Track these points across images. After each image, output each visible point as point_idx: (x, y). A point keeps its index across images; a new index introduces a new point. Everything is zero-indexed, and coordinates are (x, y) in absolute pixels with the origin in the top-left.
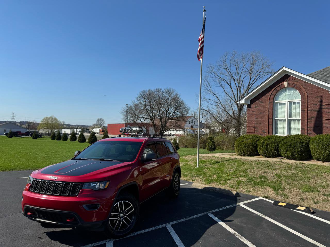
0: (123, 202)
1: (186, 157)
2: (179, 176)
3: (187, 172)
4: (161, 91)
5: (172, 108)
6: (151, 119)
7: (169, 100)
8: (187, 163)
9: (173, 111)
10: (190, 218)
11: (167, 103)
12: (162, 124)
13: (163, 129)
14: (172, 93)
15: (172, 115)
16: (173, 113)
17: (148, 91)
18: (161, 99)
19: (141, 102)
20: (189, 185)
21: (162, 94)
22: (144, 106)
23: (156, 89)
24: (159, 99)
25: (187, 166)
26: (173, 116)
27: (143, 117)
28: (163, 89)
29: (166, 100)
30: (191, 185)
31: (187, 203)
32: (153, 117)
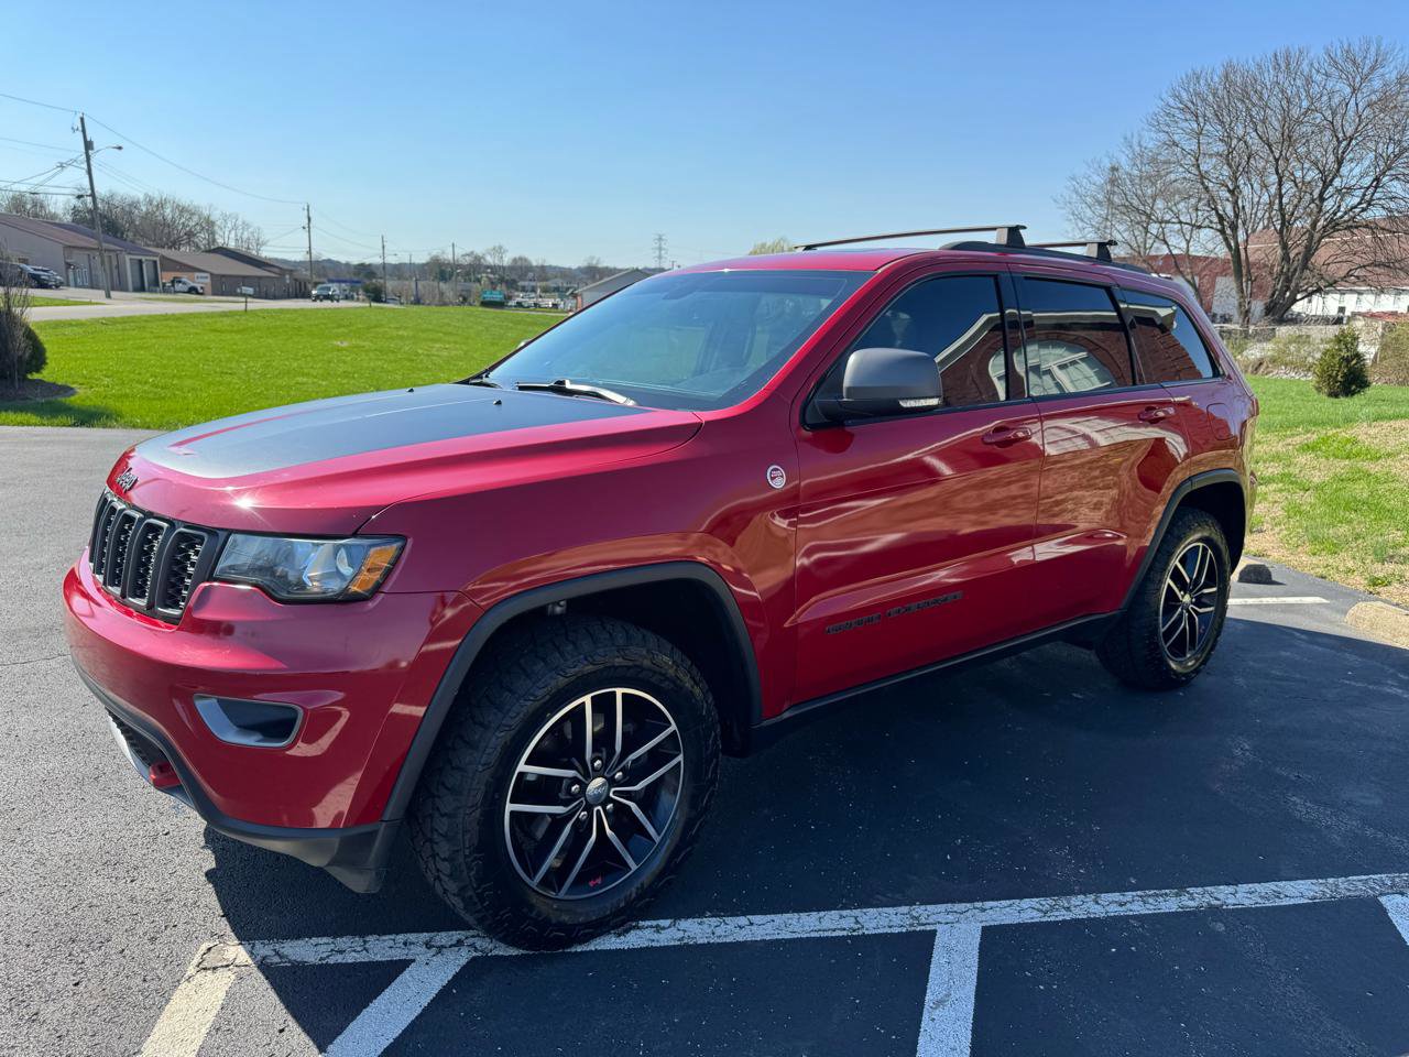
0: (625, 695)
1: (1372, 432)
2: (1223, 547)
3: (1350, 522)
4: (1305, 67)
5: (1366, 163)
6: (1222, 232)
7: (1351, 113)
8: (1366, 466)
9: (1367, 181)
10: (1196, 898)
11: (1335, 131)
12: (1286, 258)
13: (1288, 280)
14: (1373, 69)
15: (1360, 203)
16: (1368, 188)
17: (1220, 71)
18: (1295, 112)
19: (1176, 138)
20: (1327, 613)
21: (1309, 81)
22: (1190, 160)
23: (1270, 55)
24: (1286, 114)
25: (1362, 484)
26: (1364, 210)
27: (1180, 222)
28: (1317, 52)
29: (1328, 114)
30: (1345, 612)
31: (1238, 752)
32: (1237, 216)
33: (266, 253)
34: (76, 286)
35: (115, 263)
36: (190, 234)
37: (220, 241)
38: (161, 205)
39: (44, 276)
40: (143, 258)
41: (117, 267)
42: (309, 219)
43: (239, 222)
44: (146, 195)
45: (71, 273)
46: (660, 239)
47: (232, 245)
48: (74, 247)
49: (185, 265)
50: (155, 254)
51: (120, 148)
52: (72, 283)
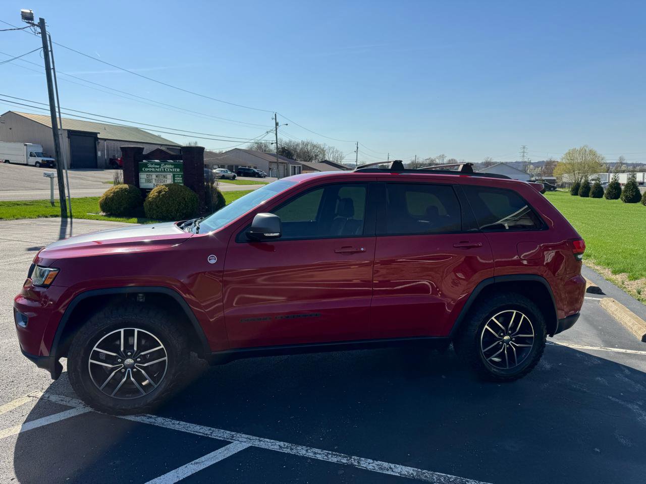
33: (343, 162)
34: (272, 177)
35: (286, 168)
36: (316, 156)
37: (327, 158)
38: (307, 145)
39: (260, 173)
40: (296, 166)
41: (287, 169)
42: (358, 148)
43: (335, 150)
44: (302, 141)
45: (270, 171)
46: (524, 148)
47: (331, 160)
48: (273, 162)
49: (311, 168)
50: (300, 164)
51: (287, 125)
52: (271, 176)
